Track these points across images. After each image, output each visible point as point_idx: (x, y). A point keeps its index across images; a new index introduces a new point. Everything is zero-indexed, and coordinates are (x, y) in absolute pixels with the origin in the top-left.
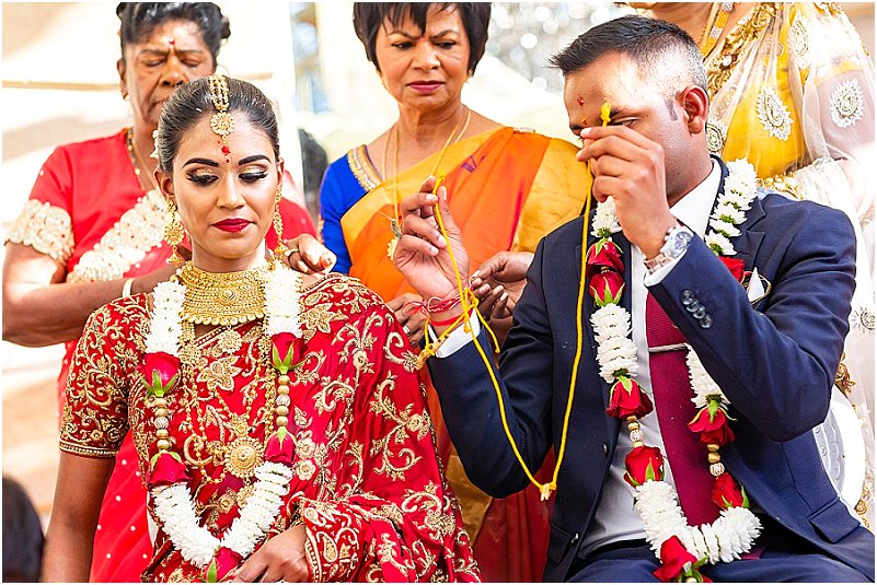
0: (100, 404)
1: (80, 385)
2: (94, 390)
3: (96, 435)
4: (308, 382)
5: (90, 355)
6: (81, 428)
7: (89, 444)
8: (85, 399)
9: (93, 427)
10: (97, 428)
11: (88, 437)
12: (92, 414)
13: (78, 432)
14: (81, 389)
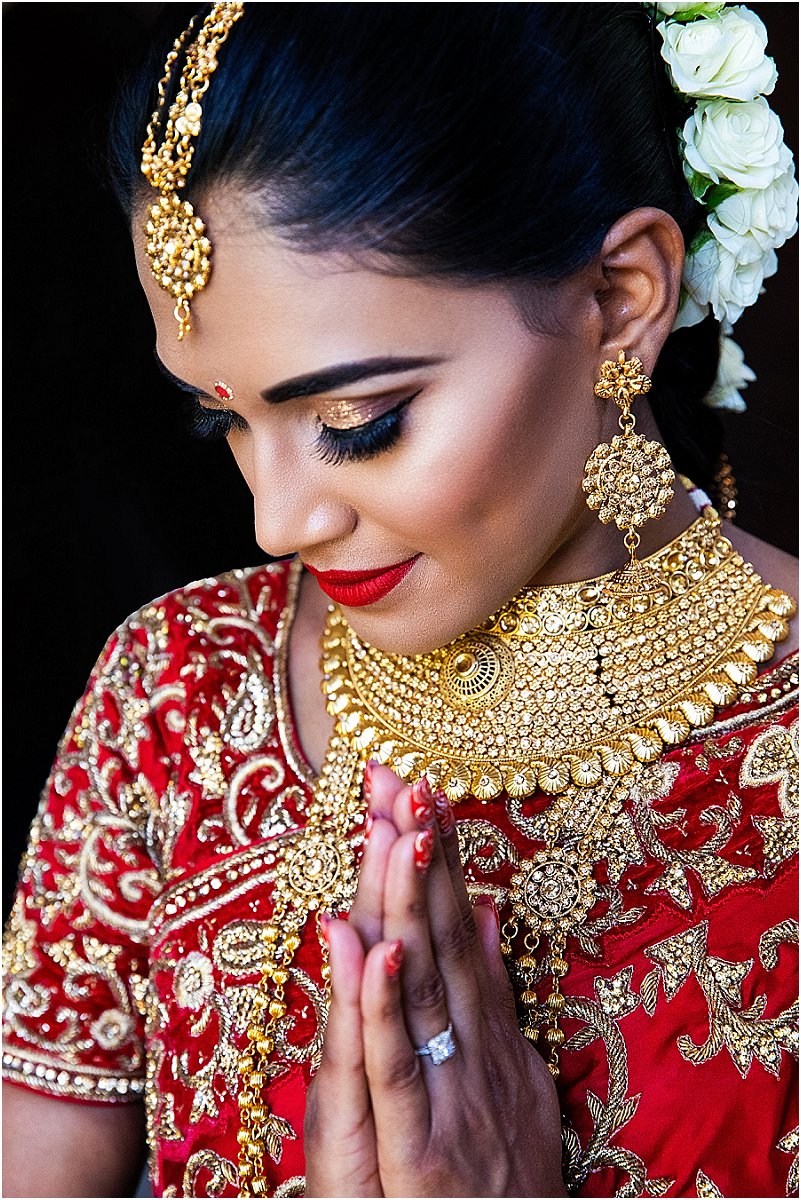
0: (131, 924)
1: (69, 860)
2: (112, 881)
3: (111, 1029)
4: (756, 1065)
5: (100, 765)
6: (59, 1001)
7: (85, 1058)
8: (78, 909)
9: (100, 999)
10: (114, 1004)
11: (85, 1034)
12: (102, 957)
13: (50, 1016)
14: (66, 871)
